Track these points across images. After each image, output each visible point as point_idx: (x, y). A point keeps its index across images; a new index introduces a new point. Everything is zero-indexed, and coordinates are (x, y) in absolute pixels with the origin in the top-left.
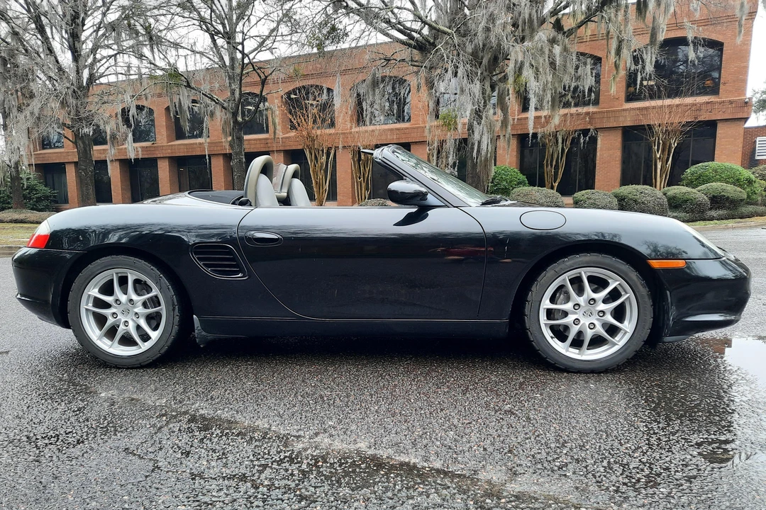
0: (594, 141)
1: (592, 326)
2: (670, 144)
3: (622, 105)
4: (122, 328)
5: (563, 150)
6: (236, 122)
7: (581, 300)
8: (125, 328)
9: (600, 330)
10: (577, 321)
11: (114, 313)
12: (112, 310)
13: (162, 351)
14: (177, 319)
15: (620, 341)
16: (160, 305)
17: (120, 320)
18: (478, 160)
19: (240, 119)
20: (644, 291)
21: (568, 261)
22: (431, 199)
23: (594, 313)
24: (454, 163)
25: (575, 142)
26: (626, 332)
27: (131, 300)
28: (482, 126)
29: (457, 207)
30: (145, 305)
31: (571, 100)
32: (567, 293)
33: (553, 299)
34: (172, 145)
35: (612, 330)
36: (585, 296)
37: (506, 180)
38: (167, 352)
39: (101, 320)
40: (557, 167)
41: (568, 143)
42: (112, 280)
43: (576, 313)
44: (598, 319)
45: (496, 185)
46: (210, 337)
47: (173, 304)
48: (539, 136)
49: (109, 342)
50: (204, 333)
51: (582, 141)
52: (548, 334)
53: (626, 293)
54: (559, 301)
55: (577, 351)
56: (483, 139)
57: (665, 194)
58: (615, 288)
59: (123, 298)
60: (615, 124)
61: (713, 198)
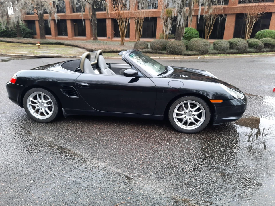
0: (224, 20)
1: (190, 119)
2: (253, 22)
3: (237, 5)
4: (40, 110)
5: (212, 23)
6: (93, 8)
7: (187, 111)
8: (41, 110)
9: (193, 120)
10: (185, 117)
11: (38, 106)
12: (37, 105)
13: (53, 119)
14: (57, 109)
15: (199, 124)
16: (52, 104)
17: (40, 108)
18: (179, 28)
19: (95, 7)
20: (208, 109)
21: (183, 98)
22: (140, 74)
23: (191, 115)
24: (170, 29)
25: (217, 20)
26: (201, 122)
27: (43, 102)
28: (181, 15)
29: (148, 77)
30: (47, 103)
31: (217, 3)
32: (183, 108)
33: (178, 110)
34: (72, 15)
35: (197, 121)
36: (188, 109)
37: (191, 33)
38: (55, 119)
39: (34, 108)
40: (210, 29)
41: (215, 20)
42: (36, 95)
43: (185, 115)
44: (192, 117)
45: (187, 35)
46: (68, 115)
47: (56, 104)
48: (204, 17)
49: (37, 114)
50: (66, 114)
51: (220, 19)
52: (176, 121)
53: (202, 109)
54: (180, 110)
55: (185, 126)
56: (181, 20)
57: (248, 42)
58: (199, 107)
59: (40, 101)
60: (233, 13)
61: (265, 44)
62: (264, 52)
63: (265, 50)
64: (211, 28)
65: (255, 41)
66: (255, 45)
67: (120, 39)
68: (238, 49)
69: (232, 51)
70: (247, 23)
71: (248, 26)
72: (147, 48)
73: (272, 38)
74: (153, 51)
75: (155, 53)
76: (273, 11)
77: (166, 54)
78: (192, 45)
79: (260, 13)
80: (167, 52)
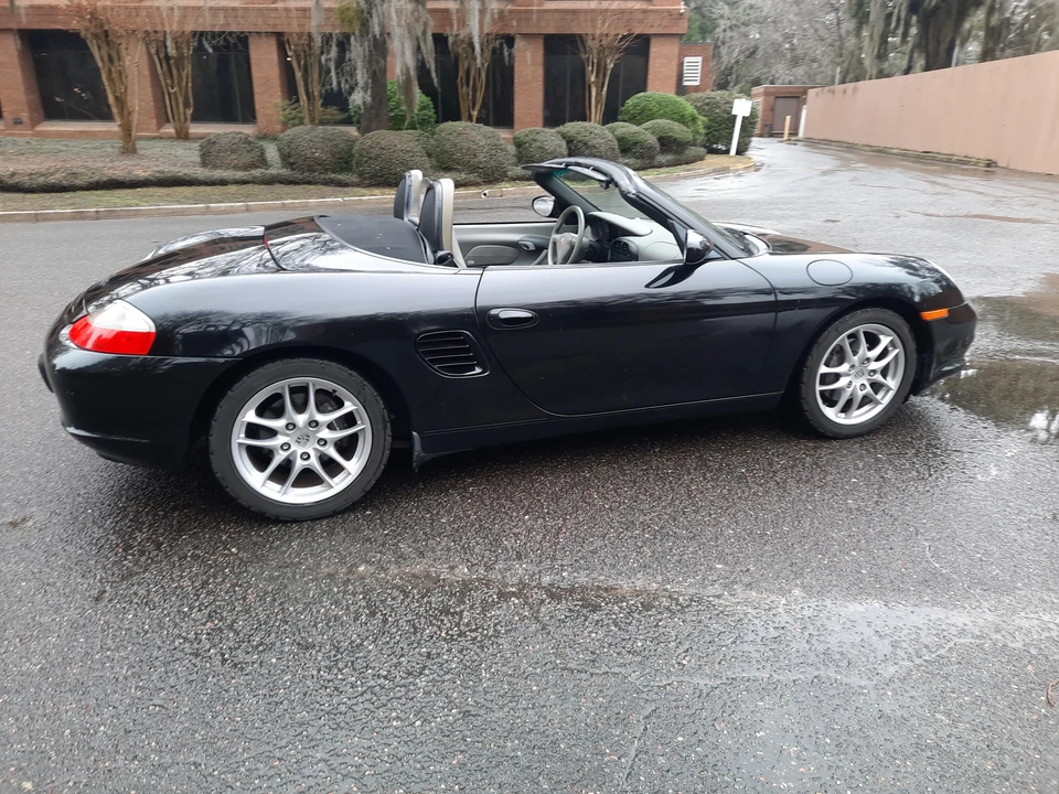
1: (863, 387)
2: (606, 65)
3: (544, 3)
4: (299, 464)
7: (856, 360)
8: (304, 464)
9: (869, 390)
10: (849, 384)
11: (284, 444)
12: (280, 440)
13: (369, 486)
15: (883, 400)
17: (294, 452)
22: (711, 254)
23: (866, 372)
26: (891, 389)
27: (312, 421)
29: (735, 259)
32: (844, 351)
33: (829, 362)
36: (860, 355)
41: (489, 53)
42: (280, 395)
43: (849, 375)
44: (868, 380)
46: (430, 456)
48: (450, 42)
49: (279, 486)
50: (426, 454)
53: (896, 350)
54: (835, 363)
55: (846, 415)
58: (889, 343)
59: (300, 420)
60: (535, 31)
61: (661, 139)
62: (660, 166)
63: (662, 158)
64: (478, 85)
65: (632, 131)
66: (636, 144)
67: (113, 127)
70: (590, 68)
71: (593, 79)
72: (262, 161)
73: (672, 119)
74: (299, 176)
75: (309, 183)
76: (652, 31)
77: (358, 185)
78: (448, 146)
79: (624, 37)
80: (360, 175)
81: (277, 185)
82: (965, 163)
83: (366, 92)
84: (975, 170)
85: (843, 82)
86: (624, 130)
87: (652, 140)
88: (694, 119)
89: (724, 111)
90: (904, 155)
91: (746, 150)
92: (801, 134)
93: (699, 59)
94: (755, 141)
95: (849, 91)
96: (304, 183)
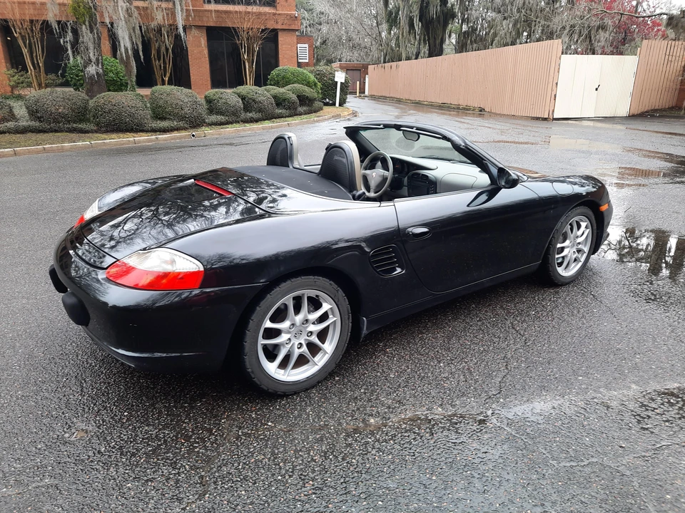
4: (296, 351)
7: (572, 238)
8: (300, 351)
10: (569, 252)
11: (287, 339)
15: (583, 259)
17: (294, 344)
21: (571, 213)
23: (575, 244)
27: (306, 321)
36: (573, 235)
43: (569, 247)
44: (576, 248)
49: (283, 371)
50: (366, 332)
53: (588, 228)
59: (297, 321)
60: (200, 24)
61: (298, 96)
62: (301, 114)
63: (301, 109)
65: (281, 91)
66: (284, 100)
68: (260, 111)
69: (250, 115)
70: (243, 50)
71: (246, 57)
73: (303, 84)
74: (47, 126)
75: (56, 131)
76: (279, 27)
77: (96, 132)
78: (161, 102)
79: (263, 31)
80: (97, 125)
81: (29, 135)
82: (467, 110)
83: (98, 65)
84: (473, 114)
85: (384, 62)
86: (275, 91)
87: (294, 97)
88: (315, 84)
89: (330, 79)
90: (432, 105)
91: (345, 103)
92: (367, 93)
93: (307, 45)
94: (350, 98)
95: (394, 67)
96: (52, 132)
